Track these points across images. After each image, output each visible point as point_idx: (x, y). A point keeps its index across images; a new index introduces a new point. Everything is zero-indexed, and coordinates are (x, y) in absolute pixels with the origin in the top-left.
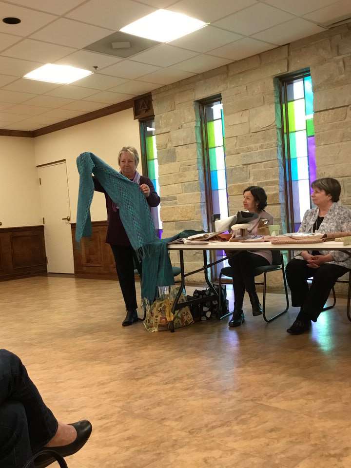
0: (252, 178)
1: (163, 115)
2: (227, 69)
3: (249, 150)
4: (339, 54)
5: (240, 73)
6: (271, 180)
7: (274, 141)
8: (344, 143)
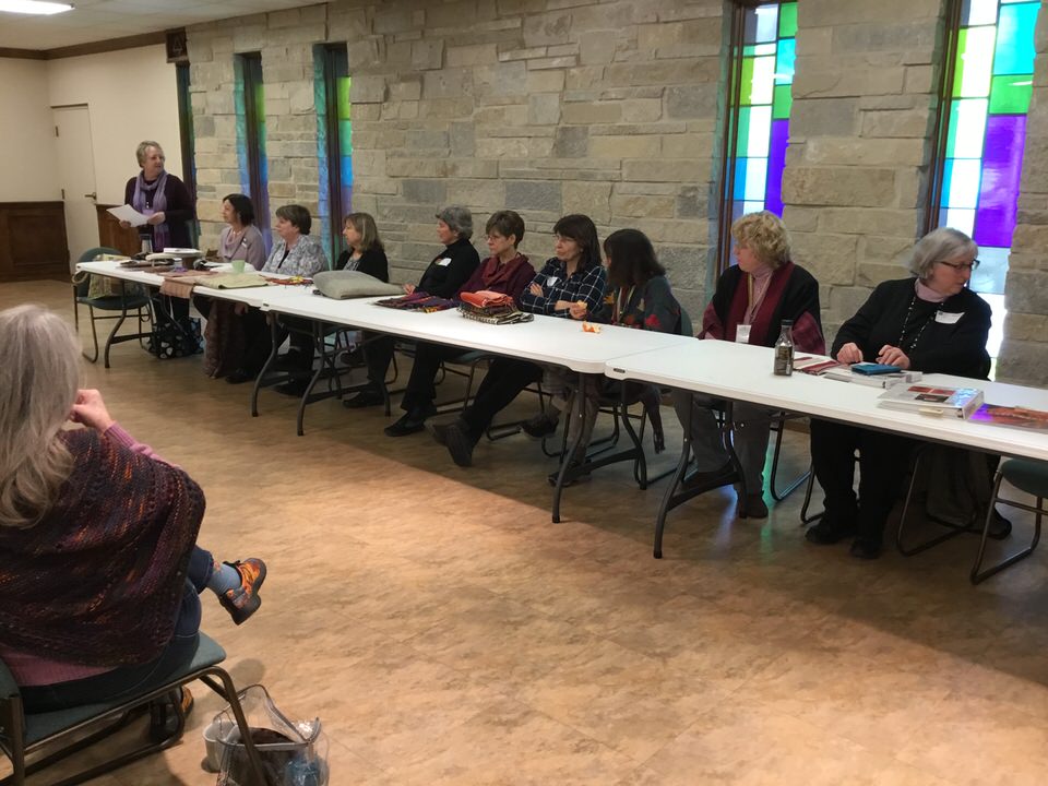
0: (292, 178)
1: (200, 65)
2: (267, 18)
3: (290, 137)
4: (373, 32)
5: (281, 28)
6: (312, 183)
7: (314, 131)
8: (377, 151)
